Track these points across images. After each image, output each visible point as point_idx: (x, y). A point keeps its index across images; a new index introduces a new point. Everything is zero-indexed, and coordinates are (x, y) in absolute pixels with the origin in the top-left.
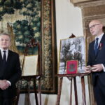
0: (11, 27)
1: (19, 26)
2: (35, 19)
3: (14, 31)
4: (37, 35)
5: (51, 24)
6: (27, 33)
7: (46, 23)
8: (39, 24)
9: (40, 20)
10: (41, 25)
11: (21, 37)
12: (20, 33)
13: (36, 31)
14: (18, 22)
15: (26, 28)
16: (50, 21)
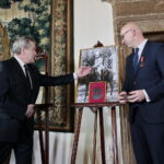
1: (17, 27)
2: (42, 18)
3: (9, 34)
5: (65, 26)
9: (50, 19)
10: (50, 26)
13: (44, 36)
14: (16, 21)
15: (28, 30)
16: (65, 21)
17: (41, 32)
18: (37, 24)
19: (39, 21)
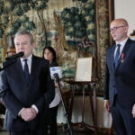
0: (59, 17)
1: (67, 16)
2: (87, 6)
3: (62, 21)
4: (90, 26)
5: (107, 12)
6: (78, 24)
7: (101, 10)
8: (92, 12)
9: (94, 6)
10: (95, 13)
11: (71, 29)
12: (69, 24)
14: (67, 10)
15: (76, 17)
16: (107, 7)
17: (87, 18)
18: (83, 12)
19: (85, 9)
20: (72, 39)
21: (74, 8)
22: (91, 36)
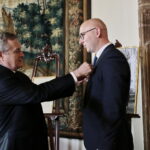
0: (10, 16)
1: (23, 15)
2: (53, 4)
3: (15, 23)
4: (56, 33)
5: (81, 15)
6: (38, 28)
8: (60, 12)
10: (64, 14)
11: (28, 35)
12: (25, 27)
14: (23, 7)
15: (37, 18)
16: (81, 8)
17: (53, 21)
18: (47, 11)
19: (50, 7)
20: (28, 50)
21: (33, 4)
22: (56, 47)
